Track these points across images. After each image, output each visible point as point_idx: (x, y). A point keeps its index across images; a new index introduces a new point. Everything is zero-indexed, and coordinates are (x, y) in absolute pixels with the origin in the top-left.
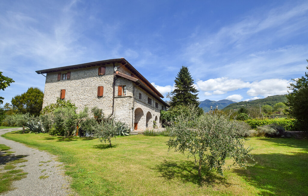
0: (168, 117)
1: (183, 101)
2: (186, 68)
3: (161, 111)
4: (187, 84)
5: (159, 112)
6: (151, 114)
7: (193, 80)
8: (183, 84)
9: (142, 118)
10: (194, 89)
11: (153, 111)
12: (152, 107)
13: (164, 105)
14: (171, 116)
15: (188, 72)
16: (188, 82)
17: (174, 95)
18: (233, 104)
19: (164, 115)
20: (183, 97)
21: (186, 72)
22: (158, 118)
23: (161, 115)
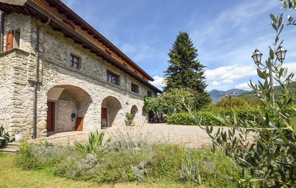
0: (155, 107)
1: (181, 82)
2: (186, 34)
3: (145, 97)
4: (187, 56)
5: (141, 99)
6: (120, 101)
7: (196, 51)
8: (181, 57)
9: (90, 107)
10: (198, 64)
11: (123, 96)
12: (123, 90)
13: (154, 91)
14: (160, 104)
15: (189, 39)
16: (188, 53)
17: (168, 76)
18: (244, 93)
19: (151, 103)
20: (182, 77)
21: (186, 39)
22: (140, 109)
23: (146, 104)
